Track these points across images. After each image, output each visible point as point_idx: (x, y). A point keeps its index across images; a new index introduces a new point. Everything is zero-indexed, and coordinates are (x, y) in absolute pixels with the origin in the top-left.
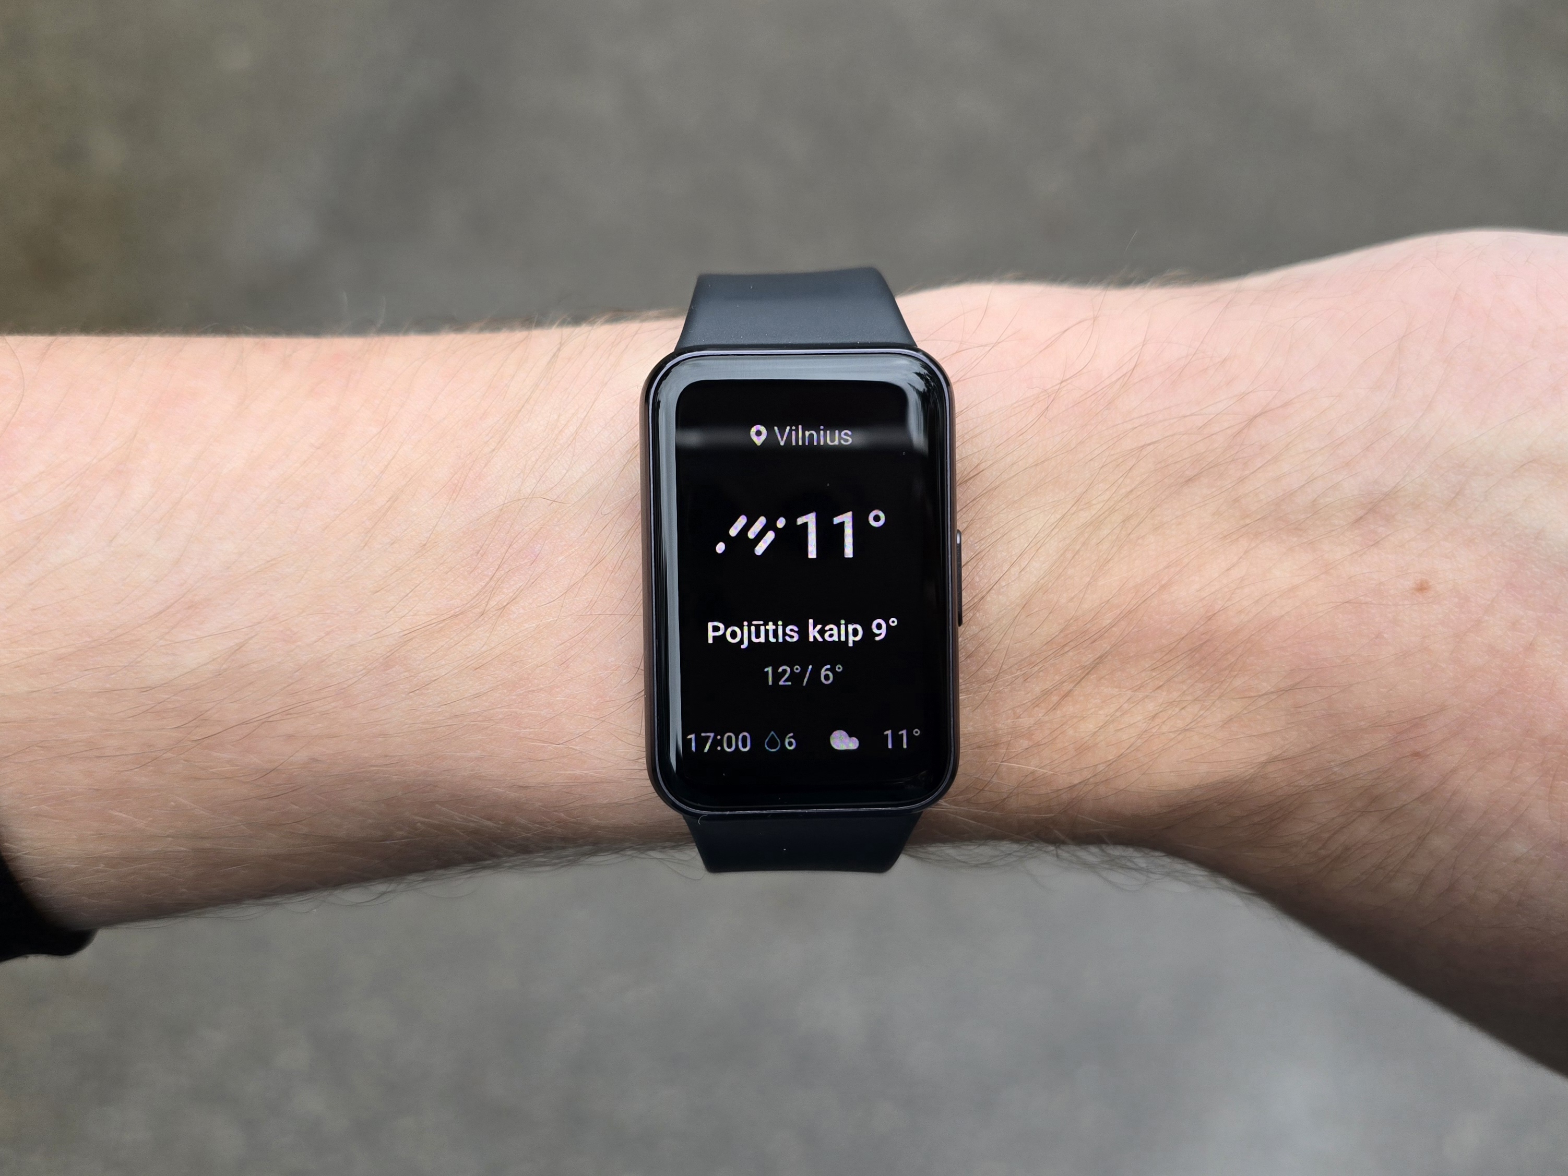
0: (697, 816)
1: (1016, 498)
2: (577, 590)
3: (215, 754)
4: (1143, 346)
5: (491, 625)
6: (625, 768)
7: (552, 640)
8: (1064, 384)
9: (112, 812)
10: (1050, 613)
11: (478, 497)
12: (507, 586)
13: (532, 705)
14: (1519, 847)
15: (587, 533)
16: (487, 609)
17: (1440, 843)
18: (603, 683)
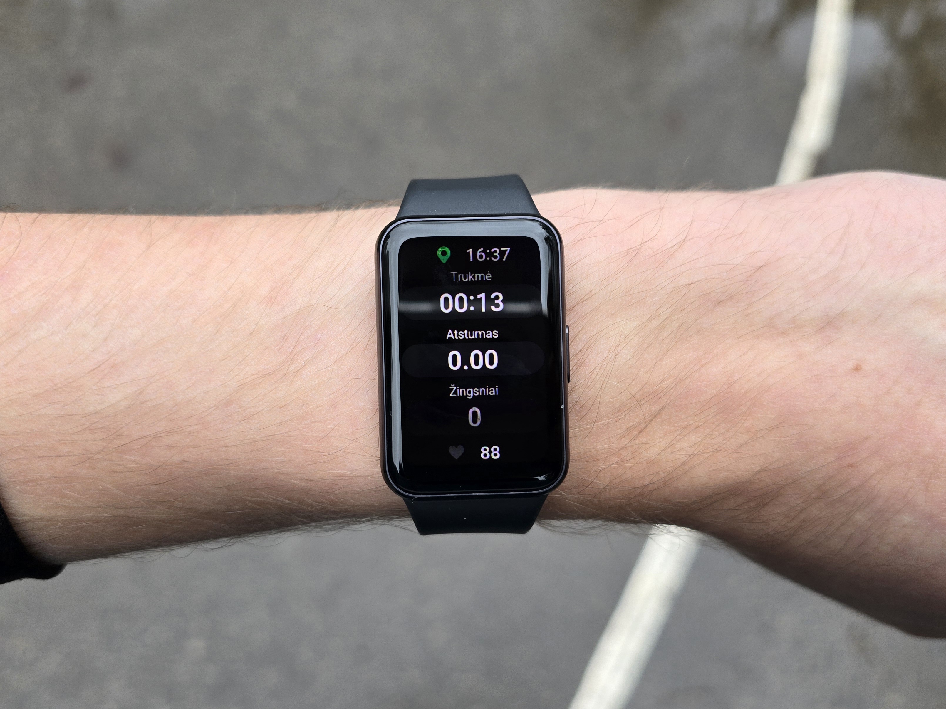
0: (411, 498)
1: (613, 312)
2: (342, 362)
3: (126, 457)
4: (692, 223)
5: (290, 381)
6: (369, 470)
7: (327, 391)
8: (642, 245)
9: (64, 491)
10: (633, 381)
11: (285, 305)
12: (301, 358)
13: (314, 430)
14: (907, 518)
15: (348, 328)
16: (288, 372)
17: (859, 517)
18: (356, 418)
